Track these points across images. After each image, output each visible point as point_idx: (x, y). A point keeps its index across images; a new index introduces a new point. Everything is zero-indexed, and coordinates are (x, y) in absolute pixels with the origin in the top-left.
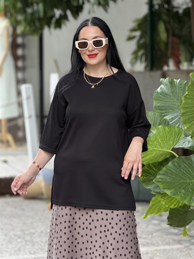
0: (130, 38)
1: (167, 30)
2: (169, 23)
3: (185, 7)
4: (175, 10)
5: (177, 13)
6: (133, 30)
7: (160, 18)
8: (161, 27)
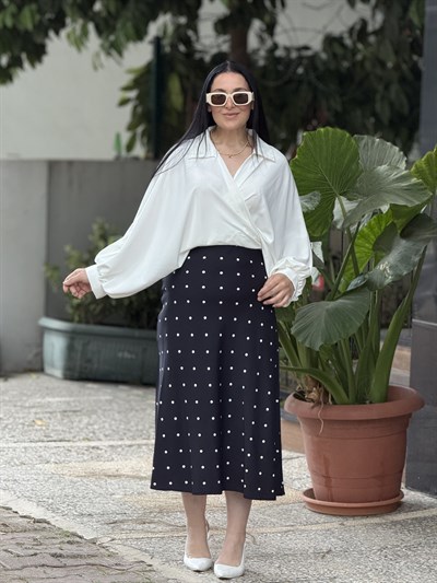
0: (124, 102)
1: (184, 91)
2: (188, 78)
3: (214, 51)
4: (197, 56)
5: (202, 60)
6: (127, 89)
7: (172, 69)
8: (174, 85)
